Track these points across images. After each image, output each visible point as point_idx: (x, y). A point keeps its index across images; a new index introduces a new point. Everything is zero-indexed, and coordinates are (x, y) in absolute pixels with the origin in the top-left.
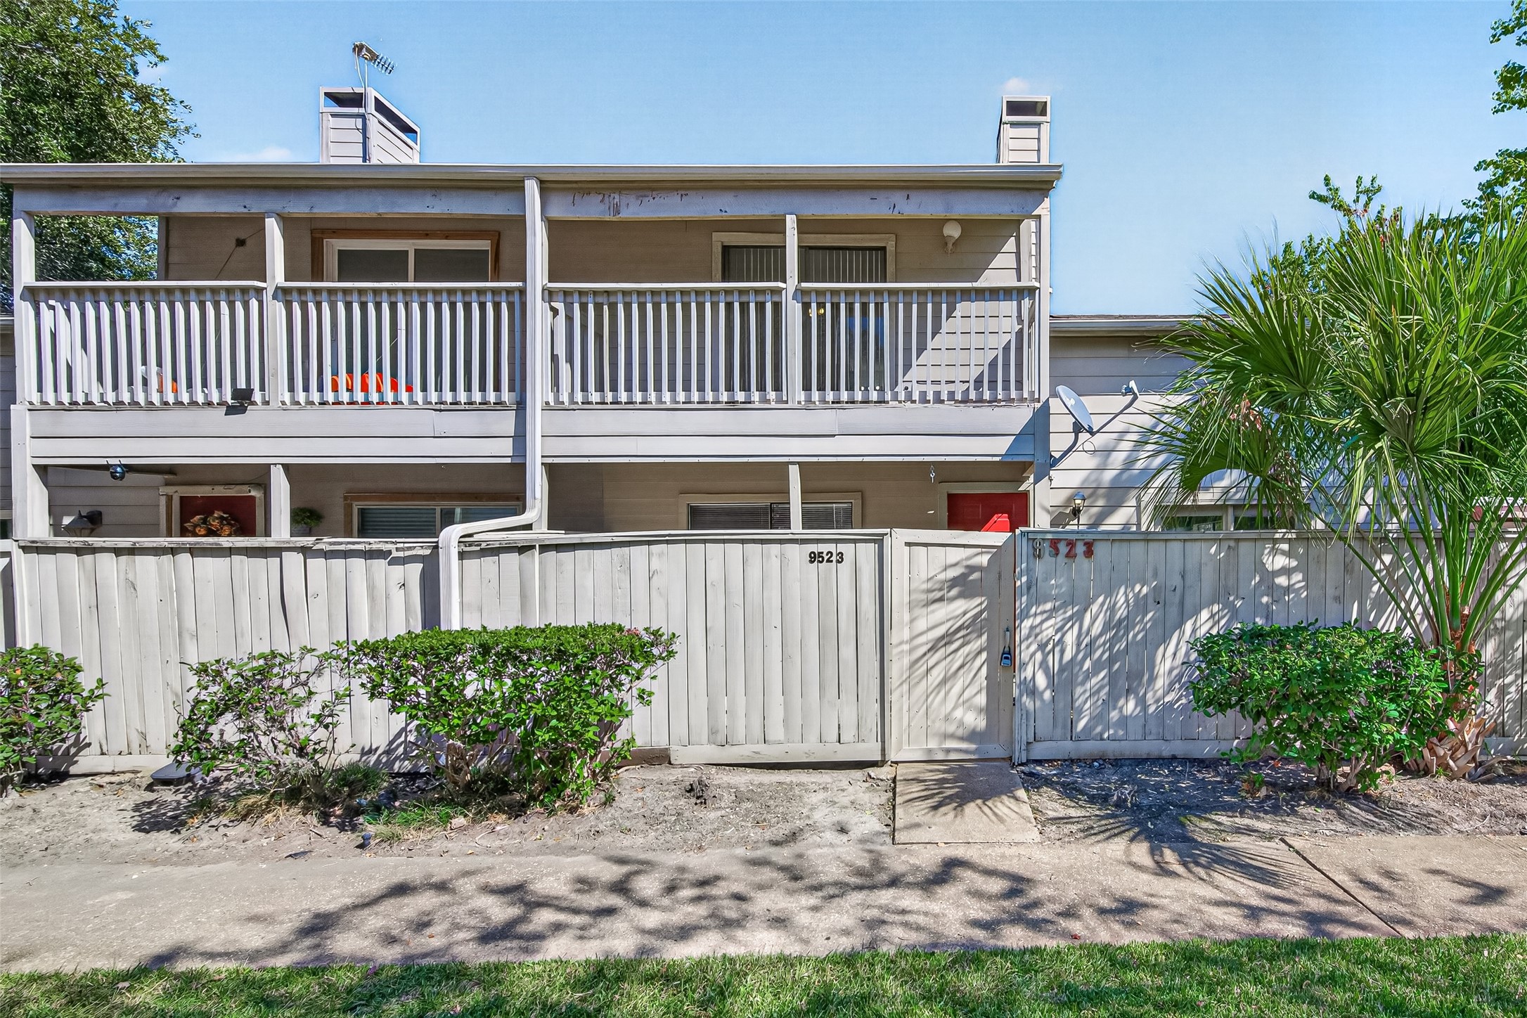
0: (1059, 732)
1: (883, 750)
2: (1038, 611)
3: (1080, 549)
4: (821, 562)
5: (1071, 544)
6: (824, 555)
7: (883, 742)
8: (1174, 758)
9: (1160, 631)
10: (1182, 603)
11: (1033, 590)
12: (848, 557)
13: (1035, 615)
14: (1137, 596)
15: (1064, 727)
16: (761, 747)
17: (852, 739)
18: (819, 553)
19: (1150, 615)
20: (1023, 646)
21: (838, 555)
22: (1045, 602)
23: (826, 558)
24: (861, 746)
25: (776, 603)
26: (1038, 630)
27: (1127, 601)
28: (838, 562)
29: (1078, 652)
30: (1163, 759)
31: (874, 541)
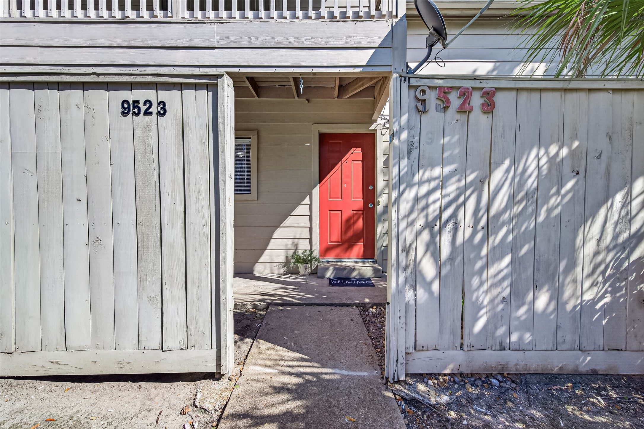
0: (446, 340)
1: (219, 359)
2: (425, 177)
3: (477, 100)
4: (137, 114)
5: (465, 94)
6: (141, 105)
7: (219, 349)
8: (594, 374)
9: (580, 209)
10: (608, 173)
11: (415, 153)
12: (173, 108)
13: (420, 184)
14: (552, 160)
15: (453, 333)
16: (61, 355)
17: (178, 345)
18: (134, 102)
19: (569, 185)
20: (403, 225)
21: (159, 104)
22: (433, 166)
23: (143, 109)
24: (191, 353)
25: (79, 171)
26: (423, 203)
27: (539, 167)
28: (159, 113)
29: (474, 233)
30: (580, 375)
31: (207, 87)
